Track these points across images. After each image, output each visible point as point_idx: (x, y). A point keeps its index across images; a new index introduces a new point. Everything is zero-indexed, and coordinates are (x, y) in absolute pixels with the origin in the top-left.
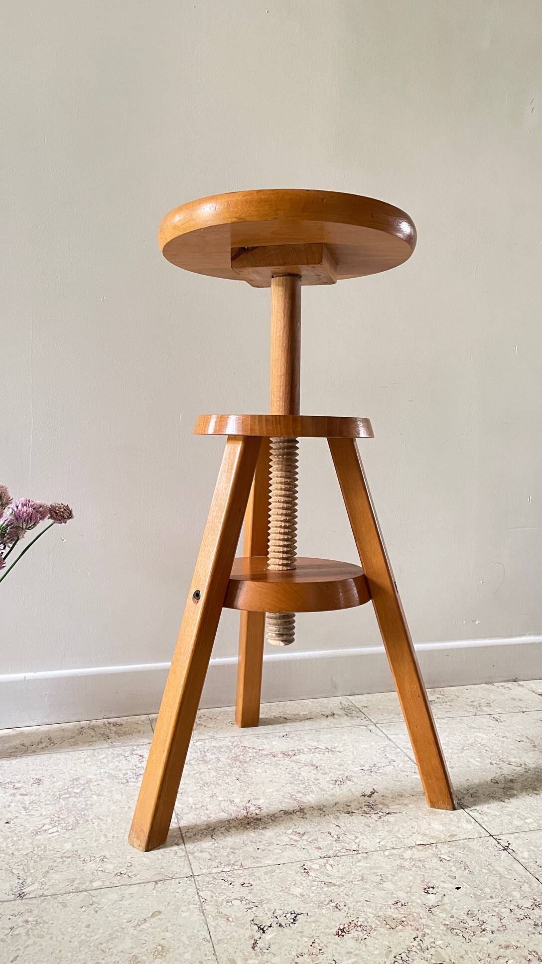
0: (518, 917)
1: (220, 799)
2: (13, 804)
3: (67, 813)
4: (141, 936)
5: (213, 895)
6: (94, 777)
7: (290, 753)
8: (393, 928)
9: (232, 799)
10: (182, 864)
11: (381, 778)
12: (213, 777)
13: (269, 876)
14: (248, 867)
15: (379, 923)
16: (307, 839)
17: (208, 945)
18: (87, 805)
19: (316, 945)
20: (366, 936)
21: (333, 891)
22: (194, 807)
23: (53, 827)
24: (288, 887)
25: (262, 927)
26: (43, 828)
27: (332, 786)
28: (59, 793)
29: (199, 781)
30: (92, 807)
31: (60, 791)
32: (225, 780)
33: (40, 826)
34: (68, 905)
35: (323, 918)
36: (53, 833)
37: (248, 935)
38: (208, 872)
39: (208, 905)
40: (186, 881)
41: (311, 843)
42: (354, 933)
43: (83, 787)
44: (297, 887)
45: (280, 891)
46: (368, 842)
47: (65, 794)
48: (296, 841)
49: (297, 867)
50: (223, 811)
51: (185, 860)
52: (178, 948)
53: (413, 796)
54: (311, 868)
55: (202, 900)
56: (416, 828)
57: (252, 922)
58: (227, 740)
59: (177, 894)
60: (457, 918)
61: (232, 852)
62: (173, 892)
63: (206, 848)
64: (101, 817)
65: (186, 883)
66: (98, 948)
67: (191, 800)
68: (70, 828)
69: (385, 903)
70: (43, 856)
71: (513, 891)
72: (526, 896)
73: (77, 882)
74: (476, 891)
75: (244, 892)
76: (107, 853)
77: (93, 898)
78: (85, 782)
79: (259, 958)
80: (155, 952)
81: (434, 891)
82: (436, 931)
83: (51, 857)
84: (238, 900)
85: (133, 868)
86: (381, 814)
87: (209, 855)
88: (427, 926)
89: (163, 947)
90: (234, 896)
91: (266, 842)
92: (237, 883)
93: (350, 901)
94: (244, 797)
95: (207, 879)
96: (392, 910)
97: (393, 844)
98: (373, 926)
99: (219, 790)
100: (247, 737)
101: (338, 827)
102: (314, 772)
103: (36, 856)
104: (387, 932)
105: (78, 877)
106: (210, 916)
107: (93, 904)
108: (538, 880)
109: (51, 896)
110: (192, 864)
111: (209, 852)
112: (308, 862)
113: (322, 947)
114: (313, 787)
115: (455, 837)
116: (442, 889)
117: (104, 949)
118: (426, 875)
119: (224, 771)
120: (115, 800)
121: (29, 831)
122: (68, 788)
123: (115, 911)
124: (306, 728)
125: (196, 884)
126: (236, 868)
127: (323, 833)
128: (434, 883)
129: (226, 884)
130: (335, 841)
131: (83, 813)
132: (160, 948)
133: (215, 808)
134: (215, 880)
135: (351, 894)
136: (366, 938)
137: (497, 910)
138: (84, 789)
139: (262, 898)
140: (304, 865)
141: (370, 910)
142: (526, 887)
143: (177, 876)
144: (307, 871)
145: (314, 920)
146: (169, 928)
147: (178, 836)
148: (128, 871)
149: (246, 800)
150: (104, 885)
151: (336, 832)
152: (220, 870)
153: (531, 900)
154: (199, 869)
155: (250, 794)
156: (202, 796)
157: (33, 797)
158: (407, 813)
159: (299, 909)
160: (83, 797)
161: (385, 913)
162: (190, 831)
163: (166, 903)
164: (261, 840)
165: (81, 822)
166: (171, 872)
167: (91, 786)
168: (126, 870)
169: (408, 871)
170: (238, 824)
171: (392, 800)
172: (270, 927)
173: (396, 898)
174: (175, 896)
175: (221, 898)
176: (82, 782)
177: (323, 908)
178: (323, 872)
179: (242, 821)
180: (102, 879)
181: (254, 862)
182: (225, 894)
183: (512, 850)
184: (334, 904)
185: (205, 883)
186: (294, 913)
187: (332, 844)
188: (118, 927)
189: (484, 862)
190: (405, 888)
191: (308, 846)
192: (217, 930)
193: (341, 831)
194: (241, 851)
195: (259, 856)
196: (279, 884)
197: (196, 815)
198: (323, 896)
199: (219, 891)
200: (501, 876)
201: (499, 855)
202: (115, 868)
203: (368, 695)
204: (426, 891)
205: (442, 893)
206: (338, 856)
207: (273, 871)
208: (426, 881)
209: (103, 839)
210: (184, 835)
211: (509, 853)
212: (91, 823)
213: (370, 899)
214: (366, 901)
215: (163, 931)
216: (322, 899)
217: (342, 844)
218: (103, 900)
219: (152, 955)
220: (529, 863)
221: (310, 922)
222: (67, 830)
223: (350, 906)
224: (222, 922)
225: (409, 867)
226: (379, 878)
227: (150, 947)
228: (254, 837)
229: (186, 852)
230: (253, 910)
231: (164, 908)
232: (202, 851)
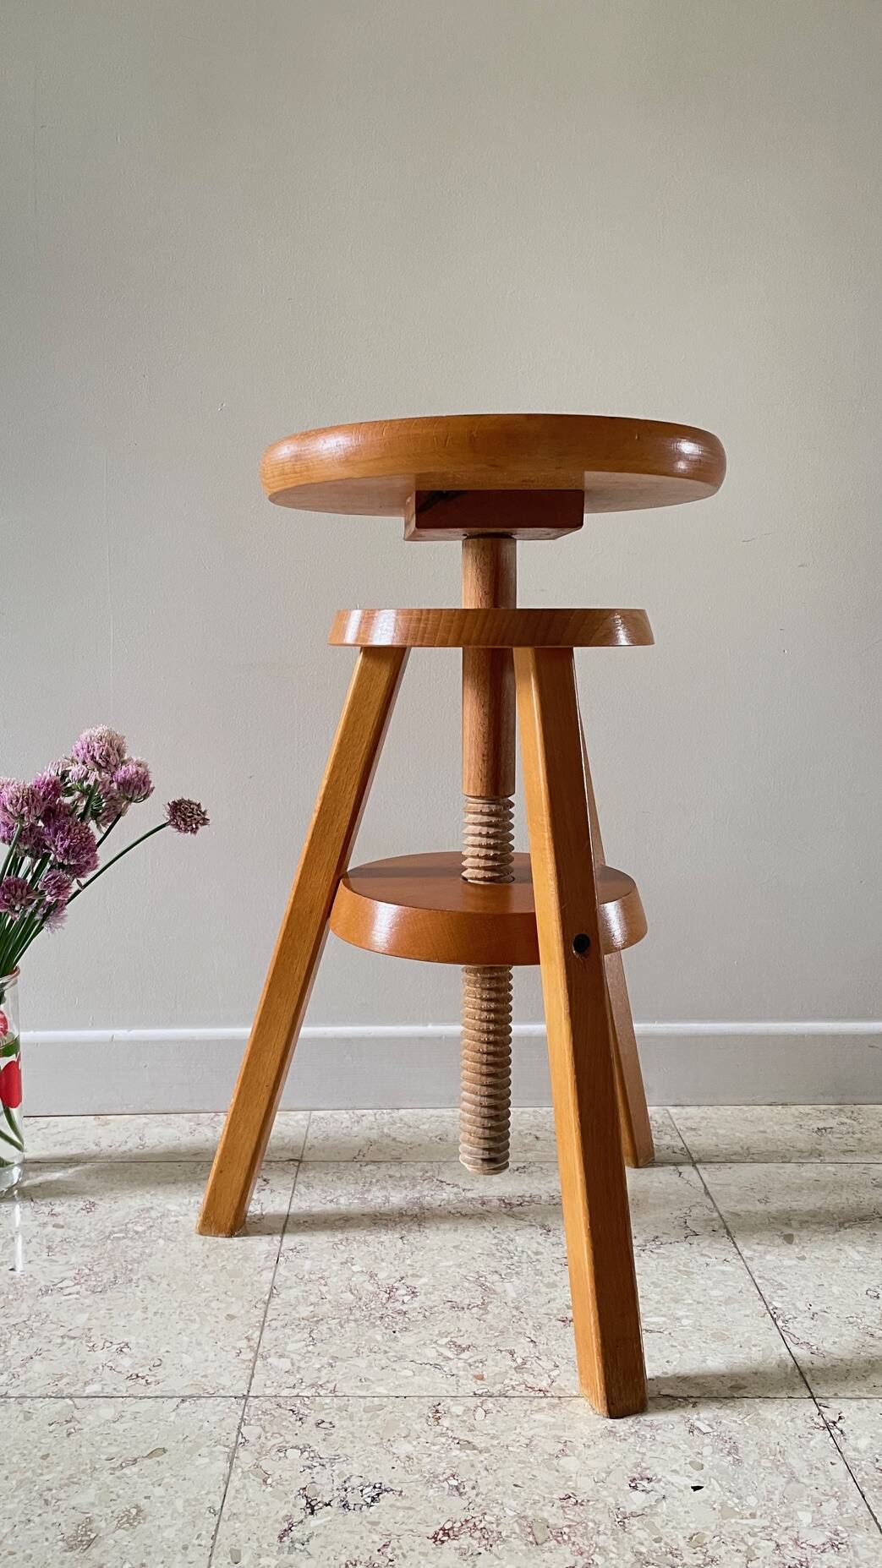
0: (785, 1561)
1: (355, 1268)
2: (34, 1240)
3: (107, 1263)
4: (116, 1487)
5: (263, 1433)
7: (514, 1201)
8: (539, 1542)
9: (376, 1271)
10: (239, 1374)
11: (656, 1263)
13: (370, 1415)
14: (343, 1394)
15: (518, 1531)
16: (468, 1357)
17: (211, 1519)
18: (143, 1254)
19: (389, 1549)
20: (482, 1550)
21: (465, 1458)
22: (307, 1276)
23: (75, 1284)
25: (313, 1503)
26: (59, 1285)
27: (558, 1268)
28: (110, 1229)
30: (149, 1258)
31: (113, 1227)
32: (380, 1237)
33: (56, 1281)
34: (34, 1417)
35: (425, 1504)
36: (70, 1294)
37: (284, 1513)
38: (274, 1394)
39: (246, 1450)
40: (232, 1404)
41: (470, 1365)
42: (465, 1541)
43: (151, 1224)
45: (376, 1445)
47: (121, 1231)
49: (425, 1406)
50: (351, 1290)
51: (247, 1367)
52: (162, 1517)
53: (698, 1303)
55: (241, 1440)
56: (675, 1363)
57: (301, 1491)
58: (419, 1166)
59: (206, 1424)
60: (666, 1544)
61: (330, 1365)
62: (201, 1420)
63: (290, 1352)
64: (154, 1277)
65: (230, 1406)
66: (41, 1495)
67: (308, 1265)
68: (99, 1289)
69: (546, 1496)
70: (36, 1331)
71: (800, 1510)
72: (822, 1525)
73: (65, 1380)
74: (729, 1499)
75: (315, 1438)
76: (132, 1340)
77: (76, 1411)
78: (159, 1215)
79: (282, 1557)
80: (122, 1517)
81: (648, 1486)
82: (614, 1562)
83: (48, 1335)
84: (299, 1449)
85: (160, 1369)
87: (289, 1365)
88: (603, 1550)
89: (139, 1511)
90: (294, 1441)
91: (395, 1354)
92: (311, 1421)
93: (486, 1482)
94: (396, 1271)
95: (267, 1405)
96: (554, 1510)
98: (504, 1534)
99: (362, 1254)
101: (532, 1345)
102: (540, 1239)
103: (26, 1330)
104: (524, 1547)
105: (70, 1373)
106: (239, 1470)
107: (70, 1421)
108: (863, 1497)
109: (17, 1398)
110: (255, 1375)
111: (292, 1359)
112: (449, 1400)
113: (397, 1556)
114: (526, 1266)
115: (740, 1392)
116: (666, 1484)
117: (50, 1499)
118: (649, 1454)
121: (39, 1287)
122: (128, 1223)
123: (98, 1438)
125: (244, 1412)
126: (323, 1392)
127: (501, 1351)
128: (658, 1470)
129: (294, 1419)
130: (515, 1368)
131: (130, 1267)
132: (134, 1511)
133: (341, 1283)
134: (279, 1410)
135: (494, 1468)
136: (480, 1553)
137: (751, 1541)
138: (151, 1227)
139: (338, 1452)
140: (439, 1404)
141: (514, 1504)
142: (830, 1507)
143: (222, 1392)
144: (438, 1415)
145: (408, 1506)
146: (166, 1480)
147: (257, 1324)
148: (151, 1373)
149: (398, 1277)
150: (103, 1392)
151: (525, 1351)
152: (295, 1392)
153: (830, 1534)
154: (263, 1386)
155: (409, 1265)
156: (329, 1260)
157: (71, 1232)
158: (673, 1334)
159: (391, 1482)
160: (145, 1240)
161: (539, 1512)
162: (280, 1318)
163: (181, 1437)
164: (388, 1350)
165: (120, 1281)
166: (214, 1385)
167: (164, 1223)
168: (148, 1372)
169: (618, 1443)
170: (365, 1316)
171: (656, 1306)
172: (327, 1505)
173: (573, 1488)
174: (201, 1427)
175: (273, 1442)
176: (154, 1214)
177: (434, 1486)
178: (464, 1421)
179: (373, 1312)
180: (104, 1382)
181: (357, 1387)
182: (282, 1436)
183: (841, 1431)
184: (455, 1483)
185: (260, 1412)
186: (380, 1488)
187: (506, 1372)
188: (89, 1466)
189: (772, 1446)
190: (598, 1473)
191: (464, 1370)
192: (239, 1496)
193: (533, 1350)
194: (345, 1364)
195: (371, 1378)
196: (381, 1432)
197: (304, 1291)
198: (444, 1465)
199: (275, 1429)
200: (793, 1478)
201: (810, 1436)
202: (132, 1367)
203: (710, 1108)
204: (633, 1485)
205: (663, 1492)
206: (506, 1397)
207: (381, 1407)
208: (644, 1465)
209: (139, 1314)
210: (266, 1324)
211: (831, 1435)
212: (134, 1285)
213: (523, 1483)
214: (515, 1485)
215: (153, 1484)
216: (440, 1470)
217: (525, 1375)
218: (89, 1417)
219: (116, 1522)
220: (863, 1462)
221: (398, 1508)
222: (94, 1292)
223: (483, 1490)
224: (254, 1483)
225: (625, 1435)
226: (561, 1446)
227: (120, 1508)
228: (377, 1342)
229: (256, 1354)
230: (315, 1470)
231: (174, 1444)
232: (281, 1356)
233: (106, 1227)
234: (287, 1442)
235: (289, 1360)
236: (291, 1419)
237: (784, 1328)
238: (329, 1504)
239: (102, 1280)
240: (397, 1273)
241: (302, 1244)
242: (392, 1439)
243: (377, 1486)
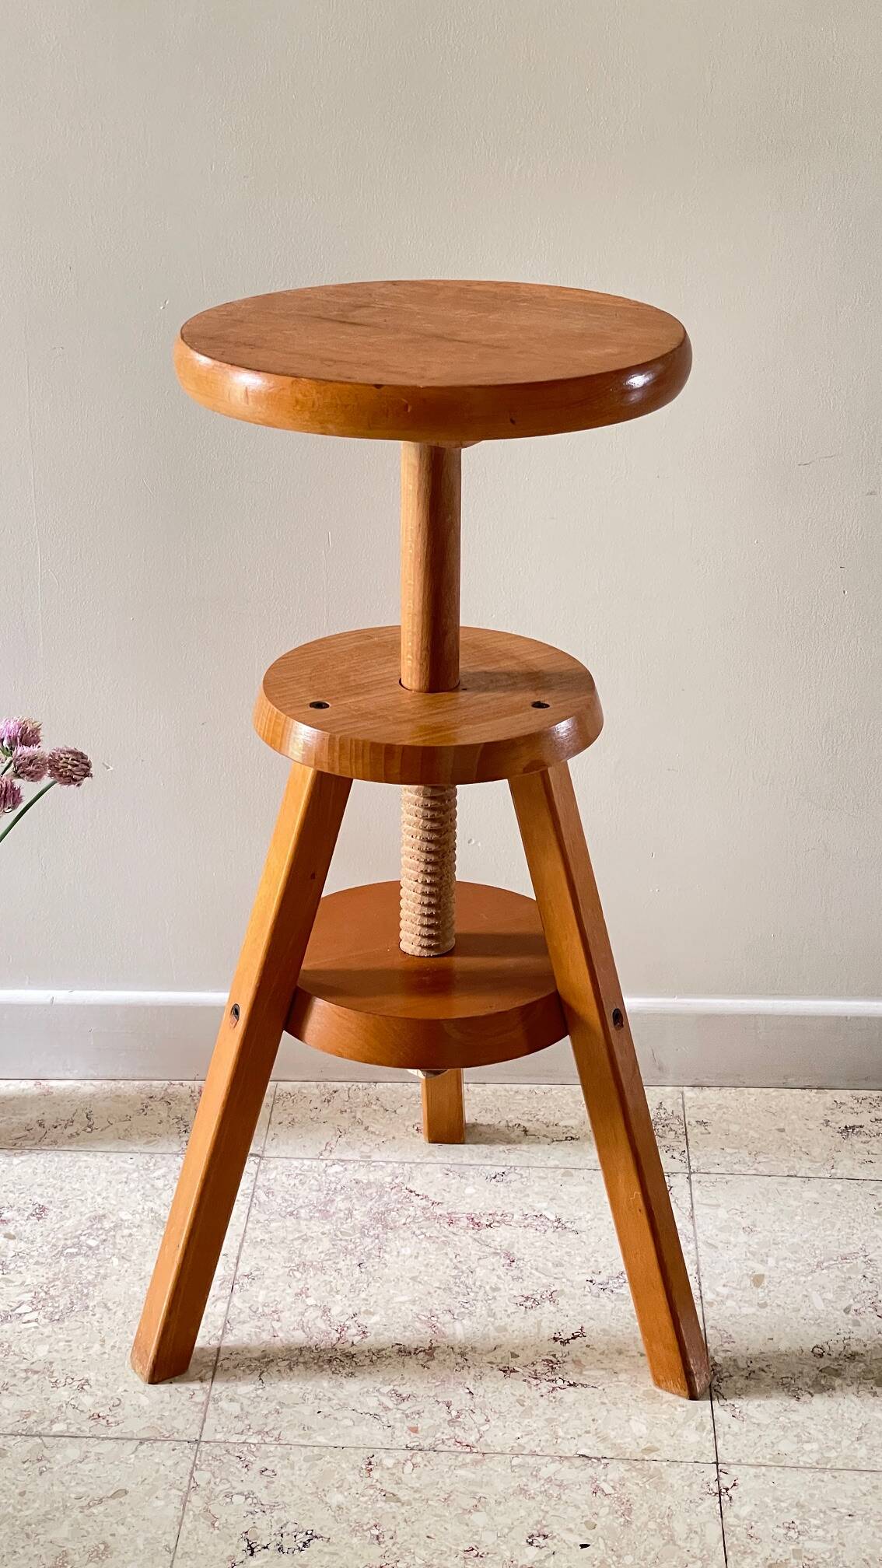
1: (310, 1301)
3: (62, 1284)
4: (85, 1524)
5: (213, 1479)
7: (483, 1220)
9: (330, 1305)
10: (192, 1417)
12: (322, 1252)
13: (309, 1464)
14: (287, 1444)
16: (406, 1408)
21: (389, 1510)
22: (260, 1309)
23: (33, 1309)
25: (253, 1546)
26: (18, 1310)
27: (512, 1309)
28: (63, 1243)
29: (294, 1256)
31: (66, 1239)
32: (338, 1263)
34: (8, 1454)
36: (29, 1322)
37: (228, 1553)
38: (223, 1440)
39: (197, 1494)
40: (185, 1448)
41: (407, 1416)
43: (104, 1237)
44: (341, 1492)
45: (312, 1494)
47: (73, 1246)
48: (387, 1408)
49: (360, 1456)
50: (303, 1328)
51: (200, 1411)
52: (126, 1554)
54: (380, 1464)
55: (193, 1485)
56: (600, 1421)
57: (244, 1535)
59: (162, 1468)
61: (277, 1411)
62: (158, 1464)
63: (241, 1395)
64: (110, 1304)
65: (184, 1451)
66: (22, 1529)
67: (262, 1296)
68: (57, 1317)
69: (453, 1547)
73: (33, 1418)
74: (609, 1556)
75: (258, 1485)
76: (91, 1375)
77: (45, 1450)
78: (112, 1225)
80: (92, 1552)
81: (543, 1542)
83: (12, 1367)
84: (244, 1497)
85: (119, 1409)
86: (559, 1382)
87: (239, 1409)
89: (107, 1547)
90: (240, 1487)
91: (338, 1402)
92: (257, 1468)
93: (403, 1534)
94: (350, 1306)
95: (217, 1451)
96: (457, 1561)
99: (317, 1283)
101: (469, 1396)
102: (502, 1271)
105: (37, 1411)
106: (191, 1513)
107: (41, 1460)
108: (726, 1561)
110: (207, 1419)
111: (242, 1404)
112: (382, 1453)
114: (479, 1304)
116: (559, 1541)
117: (30, 1533)
118: (552, 1513)
122: (81, 1235)
123: (67, 1477)
125: (197, 1455)
126: (268, 1440)
127: (438, 1404)
128: (556, 1529)
129: (241, 1465)
130: (448, 1422)
131: (85, 1291)
132: (102, 1547)
133: (295, 1316)
134: (227, 1456)
135: (413, 1520)
138: (105, 1240)
139: (278, 1502)
140: (374, 1455)
141: (423, 1553)
143: (177, 1436)
144: (371, 1467)
146: (127, 1520)
148: (110, 1414)
149: (350, 1312)
150: (68, 1432)
151: (461, 1403)
152: (243, 1438)
154: (214, 1430)
155: (364, 1300)
156: (284, 1290)
157: (22, 1245)
158: (607, 1389)
159: (321, 1529)
160: (99, 1257)
161: (443, 1562)
162: (233, 1357)
163: (140, 1479)
164: (333, 1397)
165: (77, 1308)
166: (169, 1428)
167: (118, 1237)
168: (107, 1412)
169: (527, 1501)
170: (314, 1359)
171: (599, 1357)
172: (265, 1548)
173: (477, 1542)
174: (157, 1471)
175: (221, 1487)
176: (107, 1225)
177: (358, 1534)
178: (393, 1474)
179: (322, 1354)
180: (68, 1421)
181: (300, 1438)
182: (229, 1482)
183: (731, 1498)
184: (377, 1533)
185: (210, 1458)
186: (311, 1534)
187: (440, 1425)
188: (61, 1504)
189: (663, 1509)
190: (502, 1529)
191: (401, 1422)
192: (190, 1537)
193: (470, 1403)
194: (291, 1411)
195: (314, 1427)
196: (317, 1481)
197: (257, 1327)
198: (369, 1515)
199: (224, 1475)
200: (672, 1540)
201: (700, 1501)
202: (94, 1406)
204: (530, 1540)
205: (554, 1548)
206: (435, 1451)
207: (320, 1457)
208: (544, 1522)
209: (97, 1347)
210: (219, 1364)
211: (720, 1502)
212: (91, 1313)
213: (435, 1535)
214: (428, 1537)
215: (117, 1523)
216: (365, 1520)
217: (457, 1427)
218: (58, 1456)
219: (87, 1556)
220: (738, 1529)
221: (326, 1553)
222: (52, 1320)
223: (399, 1540)
224: (203, 1525)
225: (535, 1494)
226: (475, 1502)
227: (91, 1542)
228: (323, 1389)
229: (208, 1397)
230: (257, 1516)
231: (134, 1486)
232: (231, 1400)
233: (59, 1239)
234: (234, 1488)
235: (239, 1404)
236: (238, 1466)
237: (716, 1388)
238: (267, 1547)
239: (58, 1307)
240: (351, 1309)
241: (258, 1269)
242: (327, 1489)
243: (309, 1532)
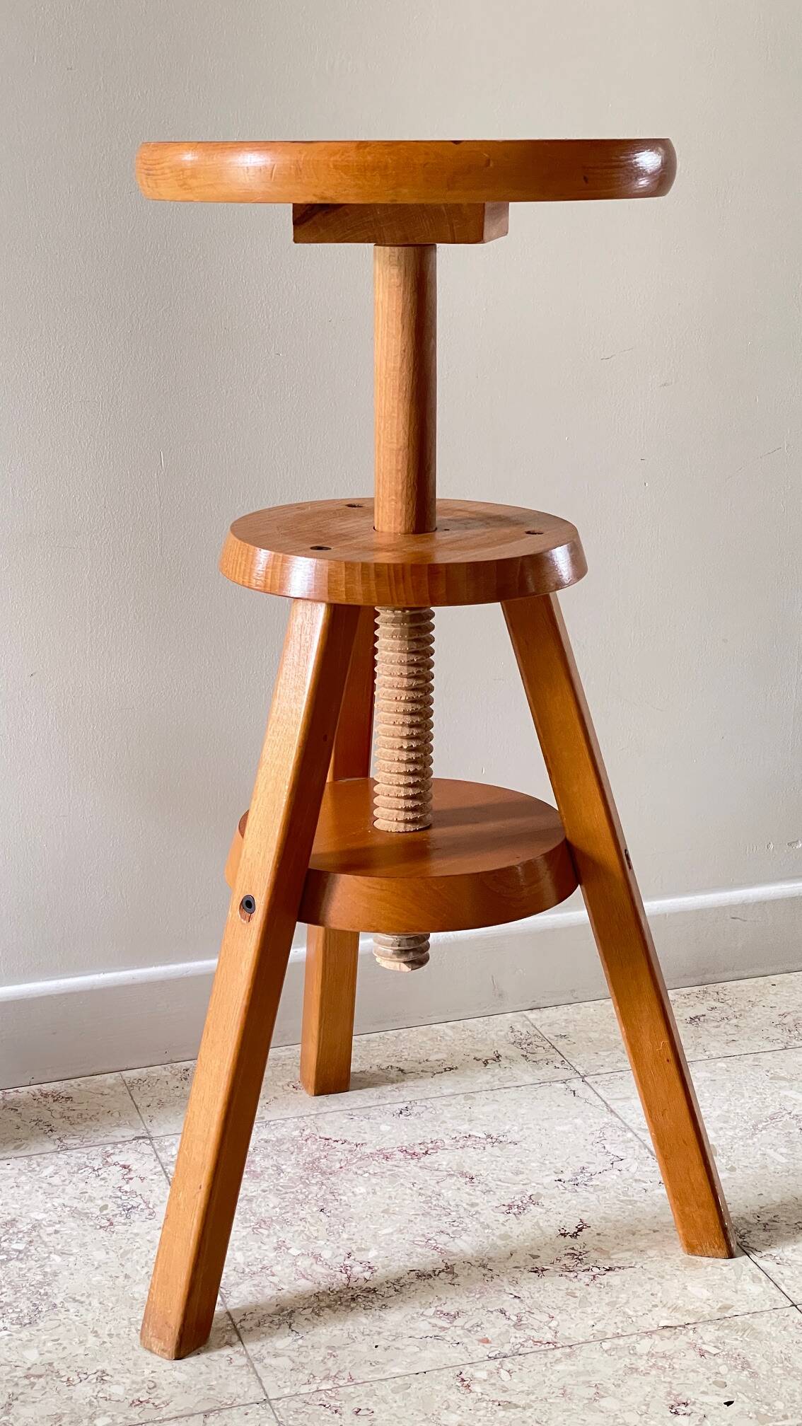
1: (294, 1252)
6: (45, 1216)
7: (417, 1150)
9: (317, 1251)
10: (245, 1380)
11: (595, 1196)
12: (274, 1208)
13: (400, 1395)
14: (362, 1381)
16: (463, 1325)
18: (45, 1274)
21: (513, 1417)
22: (247, 1270)
24: (436, 1413)
27: (502, 1218)
29: (248, 1216)
30: (56, 1278)
32: (298, 1213)
38: (294, 1393)
40: (258, 1410)
41: (470, 1331)
44: (453, 1412)
45: (424, 1420)
46: (573, 1326)
48: (443, 1329)
49: (448, 1377)
50: (304, 1276)
51: (248, 1372)
53: (654, 1231)
54: (472, 1378)
56: (660, 1295)
58: (291, 1124)
61: (331, 1355)
63: (281, 1350)
65: (258, 1414)
68: (27, 1321)
74: (759, 1407)
81: (688, 1410)
85: (159, 1391)
86: (595, 1270)
87: (292, 1362)
91: (389, 1333)
92: (348, 1410)
94: (338, 1247)
95: (294, 1405)
97: (618, 1328)
99: (291, 1235)
100: (329, 1117)
101: (517, 1300)
102: (468, 1188)
110: (262, 1378)
111: (289, 1356)
112: (467, 1367)
114: (467, 1220)
115: (730, 1311)
116: (701, 1405)
118: (675, 1382)
119: (293, 1193)
120: (96, 1263)
124: (446, 1092)
125: (275, 1415)
126: (341, 1383)
127: (492, 1312)
128: (690, 1395)
129: (329, 1412)
130: (514, 1326)
133: (287, 1271)
134: (308, 1407)
140: (461, 1373)
143: (240, 1401)
144: (466, 1383)
147: (229, 1328)
148: (151, 1396)
149: (343, 1252)
151: (514, 1308)
152: (314, 1387)
154: (277, 1388)
155: (349, 1239)
156: (259, 1247)
158: (645, 1267)
165: (43, 1308)
166: (227, 1396)
168: (148, 1396)
169: (643, 1377)
170: (335, 1301)
178: (494, 1384)
179: (341, 1294)
180: (109, 1414)
181: (372, 1371)
185: (291, 1412)
187: (507, 1331)
189: (777, 1355)
190: (638, 1407)
191: (466, 1337)
193: (521, 1306)
194: (346, 1352)
195: (381, 1360)
196: (420, 1409)
197: (256, 1287)
202: (127, 1393)
203: (569, 1007)
204: (673, 1411)
205: (702, 1412)
206: (520, 1355)
207: (407, 1386)
217: (527, 1330)
225: (646, 1369)
226: (594, 1390)
229: (250, 1358)
232: (276, 1356)
235: (287, 1358)
236: (326, 1413)
239: (22, 1311)
